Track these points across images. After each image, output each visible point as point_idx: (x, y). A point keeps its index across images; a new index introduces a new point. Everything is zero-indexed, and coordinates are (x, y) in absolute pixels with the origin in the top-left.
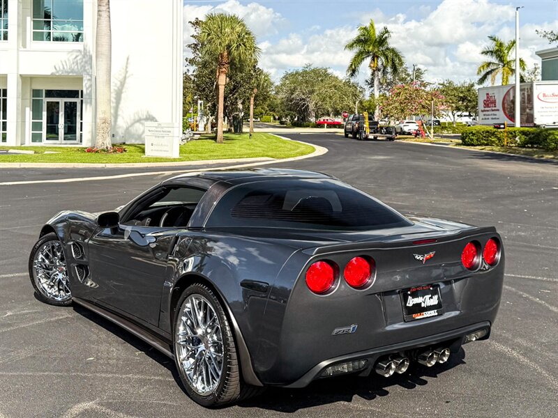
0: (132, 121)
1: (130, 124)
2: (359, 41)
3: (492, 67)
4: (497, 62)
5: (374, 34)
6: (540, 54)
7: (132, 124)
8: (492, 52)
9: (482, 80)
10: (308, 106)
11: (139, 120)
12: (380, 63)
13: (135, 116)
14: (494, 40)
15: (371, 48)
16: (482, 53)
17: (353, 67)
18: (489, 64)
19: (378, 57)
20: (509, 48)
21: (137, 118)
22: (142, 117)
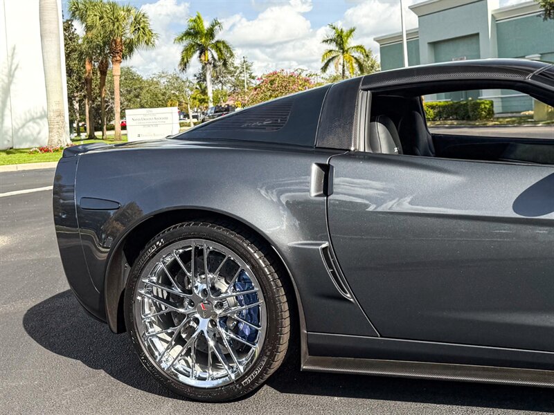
0: (24, 122)
1: (20, 126)
2: (188, 34)
3: (334, 54)
4: (337, 49)
5: (203, 27)
6: (378, 40)
7: (24, 126)
8: (331, 40)
9: (324, 68)
10: (112, 107)
11: (33, 119)
12: (210, 56)
13: (25, 114)
14: (334, 28)
15: (203, 40)
16: (324, 41)
17: (185, 60)
18: (331, 51)
19: (207, 49)
20: (348, 36)
21: (28, 117)
22: (35, 116)
